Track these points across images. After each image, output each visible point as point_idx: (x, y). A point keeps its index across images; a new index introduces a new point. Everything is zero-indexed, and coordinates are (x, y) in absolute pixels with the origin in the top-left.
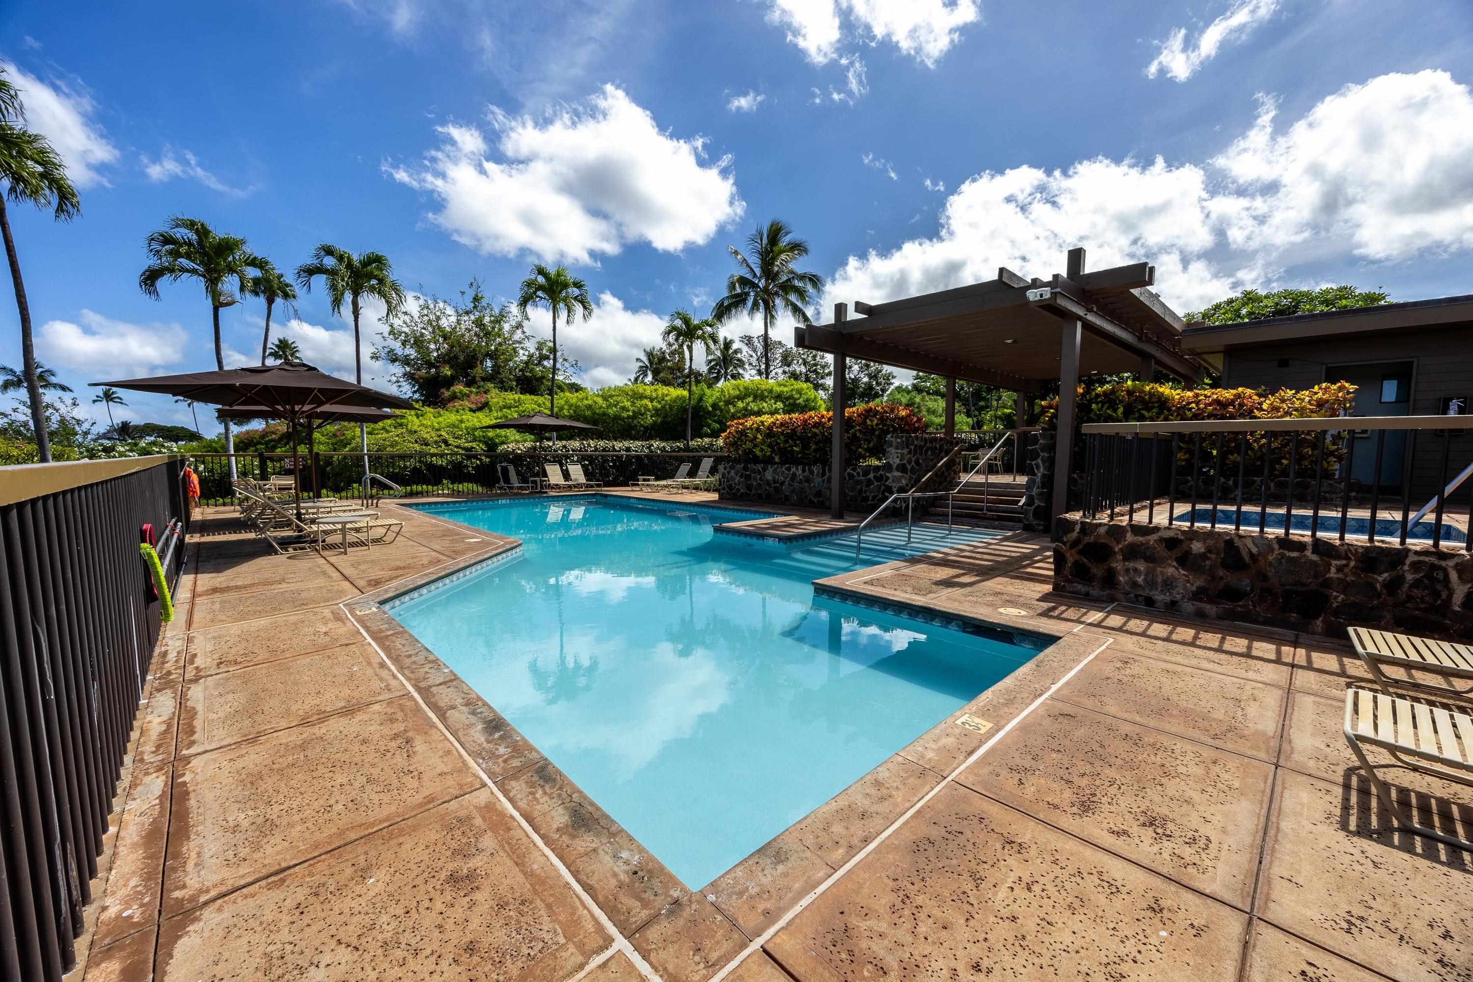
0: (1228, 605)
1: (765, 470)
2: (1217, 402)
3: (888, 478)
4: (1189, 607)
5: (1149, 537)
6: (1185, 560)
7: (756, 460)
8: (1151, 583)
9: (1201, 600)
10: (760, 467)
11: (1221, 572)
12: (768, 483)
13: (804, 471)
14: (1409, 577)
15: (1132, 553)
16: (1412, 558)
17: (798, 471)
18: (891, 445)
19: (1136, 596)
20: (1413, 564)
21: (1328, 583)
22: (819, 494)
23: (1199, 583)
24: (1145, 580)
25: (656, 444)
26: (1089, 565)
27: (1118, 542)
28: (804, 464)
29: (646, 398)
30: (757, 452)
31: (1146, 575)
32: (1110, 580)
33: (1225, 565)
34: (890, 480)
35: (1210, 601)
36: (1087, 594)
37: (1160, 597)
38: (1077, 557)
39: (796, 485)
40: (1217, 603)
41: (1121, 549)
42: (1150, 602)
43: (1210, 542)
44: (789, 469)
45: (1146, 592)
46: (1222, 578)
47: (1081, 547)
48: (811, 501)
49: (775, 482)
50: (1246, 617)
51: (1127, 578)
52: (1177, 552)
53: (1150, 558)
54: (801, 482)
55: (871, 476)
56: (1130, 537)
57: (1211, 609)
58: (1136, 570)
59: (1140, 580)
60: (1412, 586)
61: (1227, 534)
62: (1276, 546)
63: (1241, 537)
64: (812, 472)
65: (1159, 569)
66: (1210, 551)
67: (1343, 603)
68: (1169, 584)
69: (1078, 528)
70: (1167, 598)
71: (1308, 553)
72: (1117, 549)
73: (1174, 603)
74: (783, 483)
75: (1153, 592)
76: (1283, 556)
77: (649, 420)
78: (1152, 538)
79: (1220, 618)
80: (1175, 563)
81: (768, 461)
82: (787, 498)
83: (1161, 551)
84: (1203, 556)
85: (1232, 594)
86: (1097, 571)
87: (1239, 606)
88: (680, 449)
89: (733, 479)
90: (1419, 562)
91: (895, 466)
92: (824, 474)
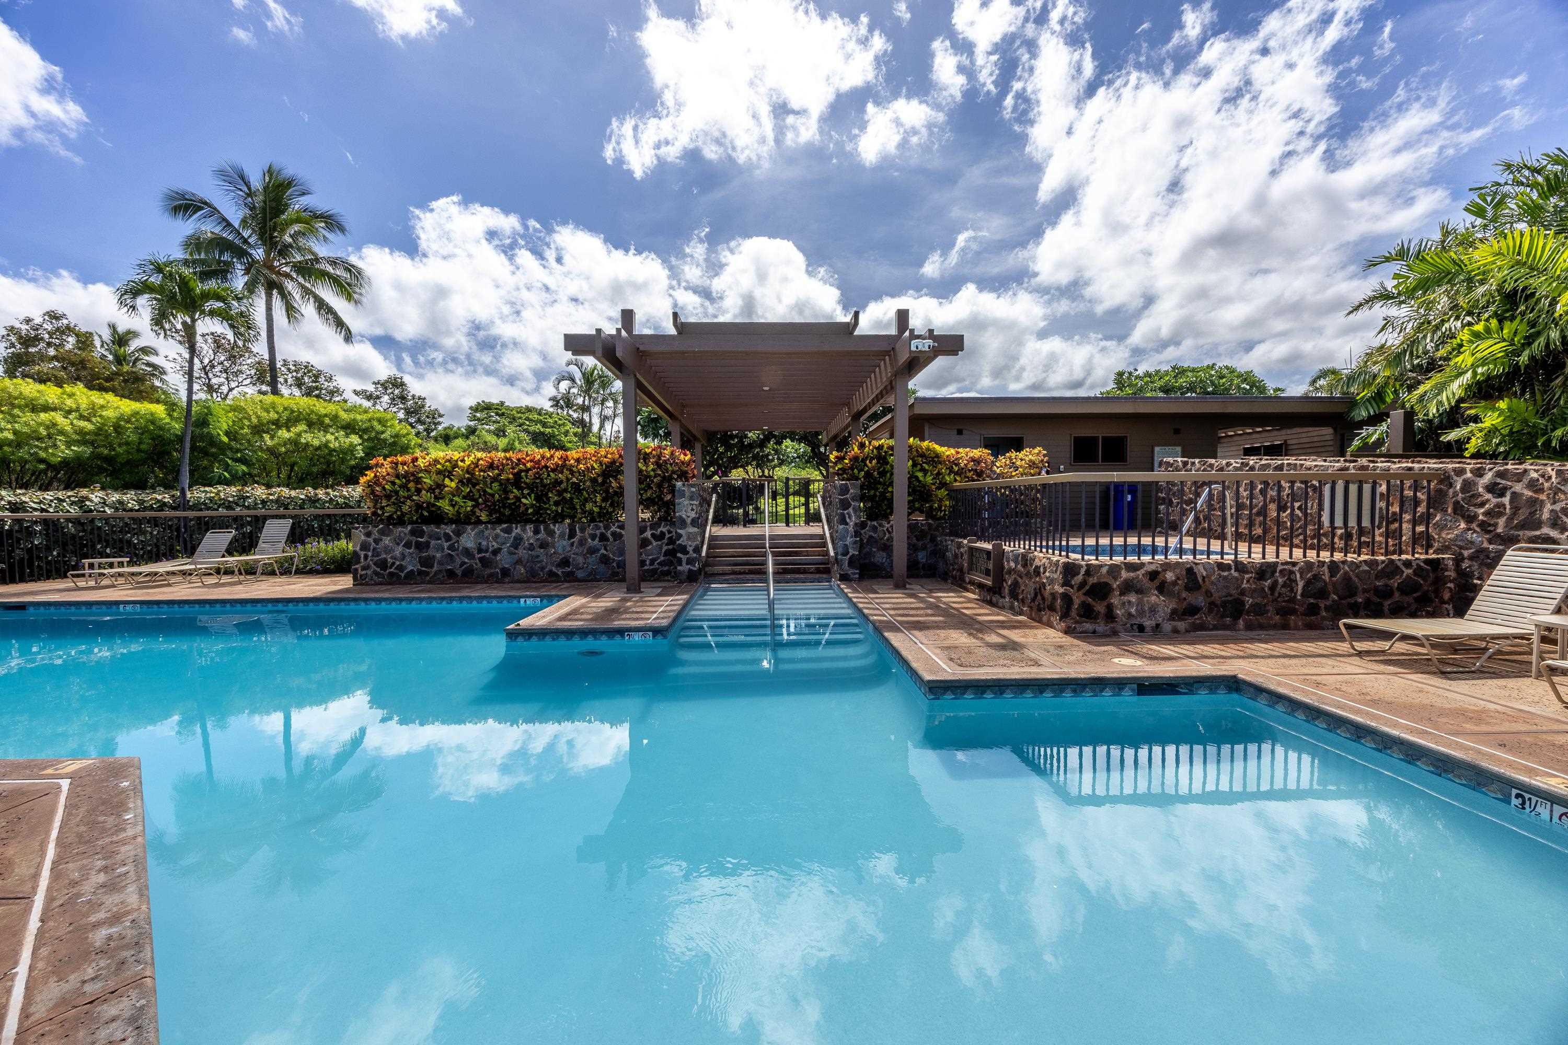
0: (1191, 620)
1: (458, 534)
2: (973, 459)
3: (680, 536)
4: (1167, 627)
5: (1138, 572)
6: (1162, 588)
7: (437, 518)
8: (1141, 613)
9: (1174, 620)
10: (449, 529)
11: (1184, 595)
12: (467, 552)
13: (536, 532)
14: (1280, 580)
15: (1128, 587)
16: (1280, 568)
17: (528, 533)
18: (683, 495)
19: (1132, 625)
20: (1281, 571)
21: (1243, 593)
22: (565, 562)
23: (1173, 605)
24: (1136, 610)
25: (95, 497)
26: (1094, 603)
27: (1115, 579)
28: (537, 522)
29: (54, 409)
30: (444, 504)
31: (1137, 605)
32: (1110, 616)
33: (1188, 588)
34: (685, 538)
35: (1180, 620)
36: (1094, 632)
37: (1148, 623)
38: (1083, 598)
39: (522, 552)
40: (1183, 620)
41: (1118, 586)
42: (1141, 628)
43: (1178, 571)
44: (508, 531)
45: (1138, 621)
46: (1185, 599)
47: (1087, 587)
48: (551, 574)
49: (480, 551)
50: (1202, 627)
51: (1123, 611)
52: (1157, 582)
53: (1139, 591)
54: (531, 547)
55: (648, 534)
56: (1124, 574)
57: (1181, 625)
58: (1129, 602)
59: (1133, 611)
60: (1283, 586)
61: (1187, 563)
62: (1216, 569)
63: (1196, 564)
64: (551, 533)
65: (1145, 599)
66: (1178, 578)
67: (1252, 605)
68: (1153, 610)
69: (1083, 571)
70: (1153, 623)
71: (1233, 571)
72: (1115, 586)
73: (1158, 625)
74: (496, 552)
75: (1144, 619)
76: (1219, 574)
77: (63, 452)
78: (1140, 573)
79: (1187, 631)
80: (1156, 592)
81: (462, 521)
82: (505, 572)
83: (1146, 583)
84: (1174, 583)
85: (1192, 611)
86: (1100, 608)
87: (1196, 619)
88: (163, 506)
89: (387, 550)
90: (1285, 569)
91: (689, 521)
92: (572, 535)
